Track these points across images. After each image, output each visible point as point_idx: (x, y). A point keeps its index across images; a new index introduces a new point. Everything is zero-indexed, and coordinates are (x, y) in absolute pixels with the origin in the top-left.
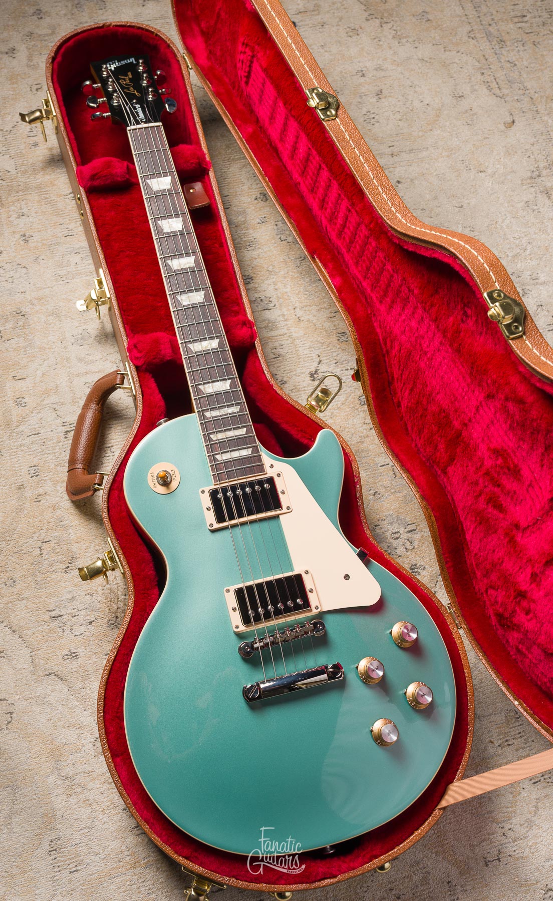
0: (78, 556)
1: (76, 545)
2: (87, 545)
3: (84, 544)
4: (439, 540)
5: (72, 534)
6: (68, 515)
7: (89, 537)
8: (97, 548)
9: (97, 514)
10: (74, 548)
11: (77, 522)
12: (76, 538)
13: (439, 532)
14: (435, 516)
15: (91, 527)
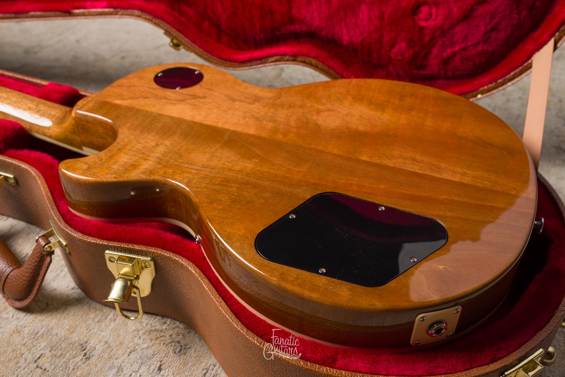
0: (85, 340)
1: (74, 335)
2: (85, 325)
3: (81, 328)
4: (331, 71)
5: (60, 332)
6: (39, 324)
7: (80, 320)
8: (97, 320)
9: (68, 299)
10: (75, 337)
11: (54, 321)
12: (67, 332)
13: (325, 65)
14: (314, 58)
15: (72, 313)
